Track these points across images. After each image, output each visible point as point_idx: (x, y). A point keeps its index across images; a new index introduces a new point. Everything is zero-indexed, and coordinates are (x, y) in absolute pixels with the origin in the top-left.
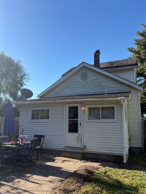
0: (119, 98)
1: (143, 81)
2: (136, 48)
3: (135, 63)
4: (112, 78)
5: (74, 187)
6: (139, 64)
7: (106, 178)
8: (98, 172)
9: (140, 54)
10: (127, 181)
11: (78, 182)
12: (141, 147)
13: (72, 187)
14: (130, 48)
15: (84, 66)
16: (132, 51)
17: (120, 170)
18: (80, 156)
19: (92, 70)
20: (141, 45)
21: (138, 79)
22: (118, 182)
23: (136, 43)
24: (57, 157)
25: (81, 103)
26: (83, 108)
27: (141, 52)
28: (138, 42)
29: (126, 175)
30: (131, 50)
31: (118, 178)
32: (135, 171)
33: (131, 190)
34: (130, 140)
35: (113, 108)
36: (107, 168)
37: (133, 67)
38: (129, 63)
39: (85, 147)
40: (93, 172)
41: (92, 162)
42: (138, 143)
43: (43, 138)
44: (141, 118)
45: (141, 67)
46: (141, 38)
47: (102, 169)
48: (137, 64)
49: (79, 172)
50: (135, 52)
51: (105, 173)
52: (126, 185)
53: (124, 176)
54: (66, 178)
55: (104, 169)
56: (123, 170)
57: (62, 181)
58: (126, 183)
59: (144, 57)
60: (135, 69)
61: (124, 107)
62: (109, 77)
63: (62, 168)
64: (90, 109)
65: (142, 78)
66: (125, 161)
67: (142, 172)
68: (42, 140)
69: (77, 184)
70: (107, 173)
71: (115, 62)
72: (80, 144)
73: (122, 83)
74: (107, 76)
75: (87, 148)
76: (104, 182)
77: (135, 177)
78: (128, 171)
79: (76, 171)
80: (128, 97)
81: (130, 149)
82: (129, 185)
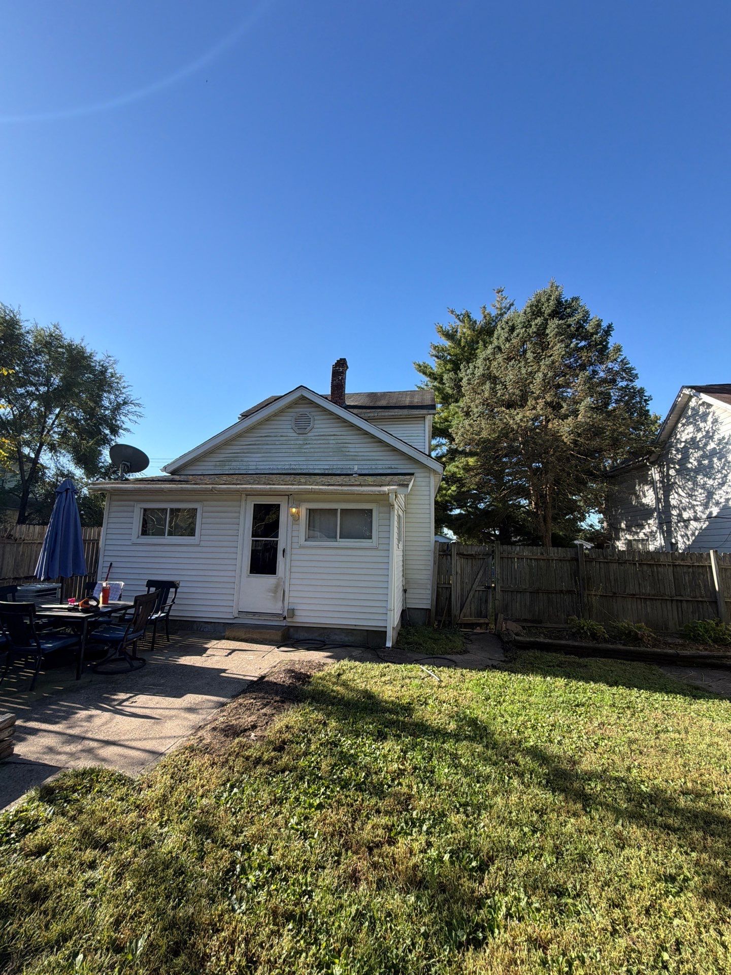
0: (386, 489)
1: (445, 449)
2: (435, 365)
3: (430, 403)
4: (373, 437)
5: (253, 718)
6: (439, 406)
7: (339, 688)
8: (321, 674)
9: (441, 382)
10: (388, 693)
11: (265, 705)
12: (429, 607)
13: (250, 719)
14: (421, 364)
15: (303, 398)
16: (425, 373)
17: (376, 666)
18: (278, 636)
19: (325, 410)
20: (446, 362)
21: (434, 442)
22: (368, 695)
23: (434, 353)
24: (214, 642)
25: (288, 495)
26: (294, 510)
27: (445, 377)
28: (440, 353)
29: (387, 678)
30: (423, 370)
31: (368, 687)
32: (409, 666)
33: (397, 713)
34: (405, 591)
35: (371, 510)
36: (346, 663)
37: (424, 412)
38: (416, 400)
39: (292, 612)
40: (309, 677)
41: (308, 649)
42: (423, 599)
43: (173, 590)
44: (433, 538)
45: (443, 415)
46: (448, 344)
47: (333, 667)
48: (433, 407)
49: (271, 679)
50: (432, 376)
51: (339, 675)
52: (386, 702)
53: (383, 679)
54: (234, 697)
55: (337, 666)
56: (382, 665)
57: (223, 705)
58: (386, 697)
59: (450, 392)
60: (429, 418)
61: (397, 511)
62: (366, 433)
63: (224, 671)
64: (311, 512)
65: (444, 441)
66: (389, 644)
67: (424, 668)
68: (171, 596)
69: (263, 711)
70: (344, 677)
71: (384, 395)
72: (280, 604)
73: (395, 450)
74: (360, 429)
75: (297, 613)
76: (335, 698)
77: (408, 681)
78: (393, 667)
79: (263, 677)
80: (407, 485)
81: (403, 612)
82: (392, 702)
